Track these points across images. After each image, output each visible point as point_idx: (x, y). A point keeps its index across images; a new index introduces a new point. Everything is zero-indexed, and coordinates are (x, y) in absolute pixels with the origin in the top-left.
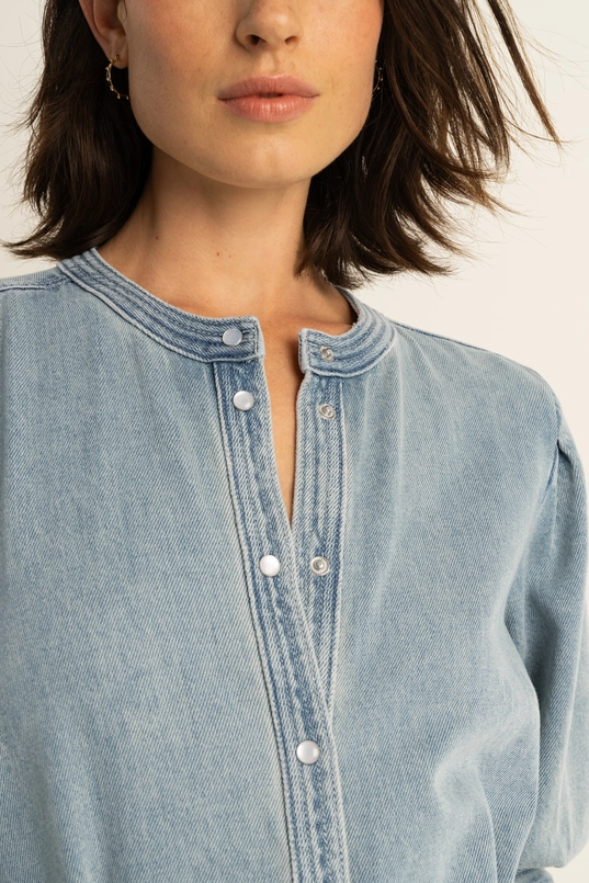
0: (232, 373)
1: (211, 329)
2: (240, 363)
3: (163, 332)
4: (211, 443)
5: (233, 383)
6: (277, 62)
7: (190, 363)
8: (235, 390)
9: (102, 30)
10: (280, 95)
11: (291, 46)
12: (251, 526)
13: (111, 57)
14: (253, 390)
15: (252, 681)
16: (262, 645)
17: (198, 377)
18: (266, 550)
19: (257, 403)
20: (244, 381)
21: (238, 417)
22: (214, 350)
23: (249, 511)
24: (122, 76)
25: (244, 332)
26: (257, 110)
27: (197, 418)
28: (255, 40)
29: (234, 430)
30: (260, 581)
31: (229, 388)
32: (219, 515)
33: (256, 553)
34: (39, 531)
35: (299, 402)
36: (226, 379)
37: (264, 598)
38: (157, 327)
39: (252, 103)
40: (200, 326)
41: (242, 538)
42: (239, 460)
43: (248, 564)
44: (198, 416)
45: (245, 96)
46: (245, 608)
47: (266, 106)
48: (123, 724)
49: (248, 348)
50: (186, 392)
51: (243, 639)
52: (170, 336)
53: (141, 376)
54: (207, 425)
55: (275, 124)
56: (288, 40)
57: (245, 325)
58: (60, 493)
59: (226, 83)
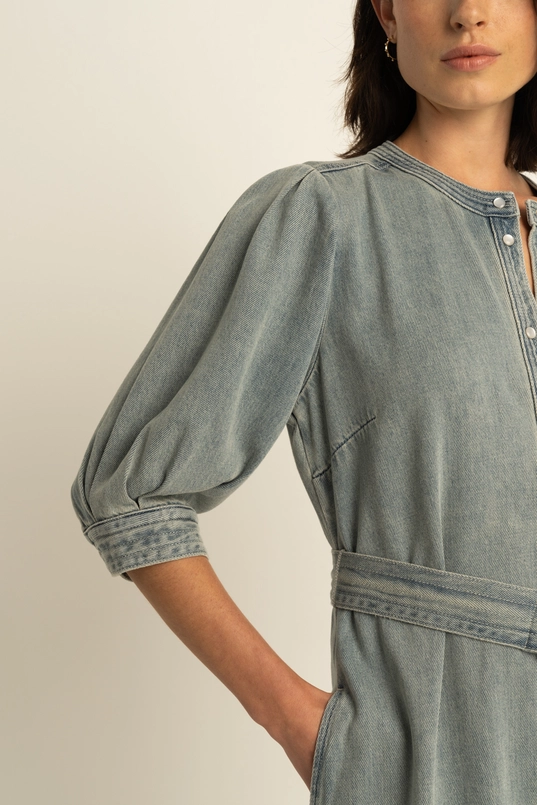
0: (501, 224)
1: (486, 197)
2: (505, 218)
3: (459, 197)
4: (494, 263)
5: (502, 229)
6: (472, 37)
7: (476, 216)
8: (503, 234)
9: (385, 21)
10: (476, 56)
11: (482, 27)
12: (520, 310)
13: (390, 37)
14: (513, 234)
15: (526, 393)
16: (531, 375)
17: (482, 224)
18: (528, 324)
19: (516, 242)
20: (508, 229)
21: (507, 249)
22: (490, 210)
23: (518, 302)
24: (393, 47)
25: (507, 201)
26: (462, 65)
27: (484, 248)
28: (460, 26)
29: (506, 256)
30: (527, 340)
31: (500, 232)
32: (504, 303)
33: (524, 325)
34: (410, 306)
35: (530, 243)
36: (498, 227)
37: (530, 350)
38: (456, 194)
39: (459, 61)
40: (479, 195)
41: (517, 316)
42: (511, 273)
43: (520, 331)
44: (485, 247)
45: (455, 58)
46: (521, 354)
47: (467, 62)
48: (465, 411)
49: (511, 210)
50: (476, 233)
51: (521, 371)
52: (464, 200)
53: (452, 222)
54: (491, 253)
55: (474, 72)
56: (479, 24)
57: (507, 197)
58: (418, 286)
59: (444, 52)
